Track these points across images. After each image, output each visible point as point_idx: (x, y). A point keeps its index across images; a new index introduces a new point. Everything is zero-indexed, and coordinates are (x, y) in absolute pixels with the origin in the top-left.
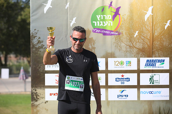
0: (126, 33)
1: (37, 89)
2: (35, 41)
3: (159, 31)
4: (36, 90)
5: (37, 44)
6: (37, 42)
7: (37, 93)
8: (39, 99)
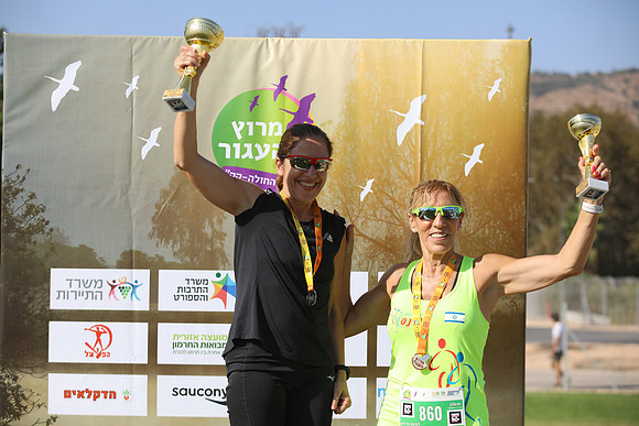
1: (19, 375)
2: (17, 207)
4: (15, 379)
5: (25, 216)
6: (25, 209)
7: (19, 387)
8: (25, 408)
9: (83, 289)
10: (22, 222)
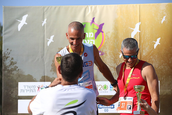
0: (110, 53)
2: (7, 63)
3: (148, 51)
5: (10, 65)
9: (29, 89)
10: (9, 67)
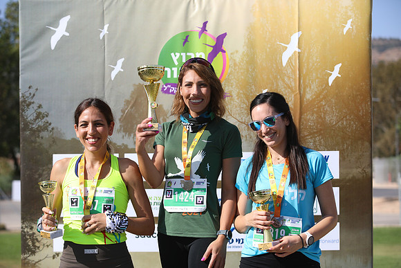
1: (33, 225)
3: (316, 89)
4: (32, 228)
5: (35, 120)
7: (34, 233)
8: (39, 247)
10: (33, 124)
